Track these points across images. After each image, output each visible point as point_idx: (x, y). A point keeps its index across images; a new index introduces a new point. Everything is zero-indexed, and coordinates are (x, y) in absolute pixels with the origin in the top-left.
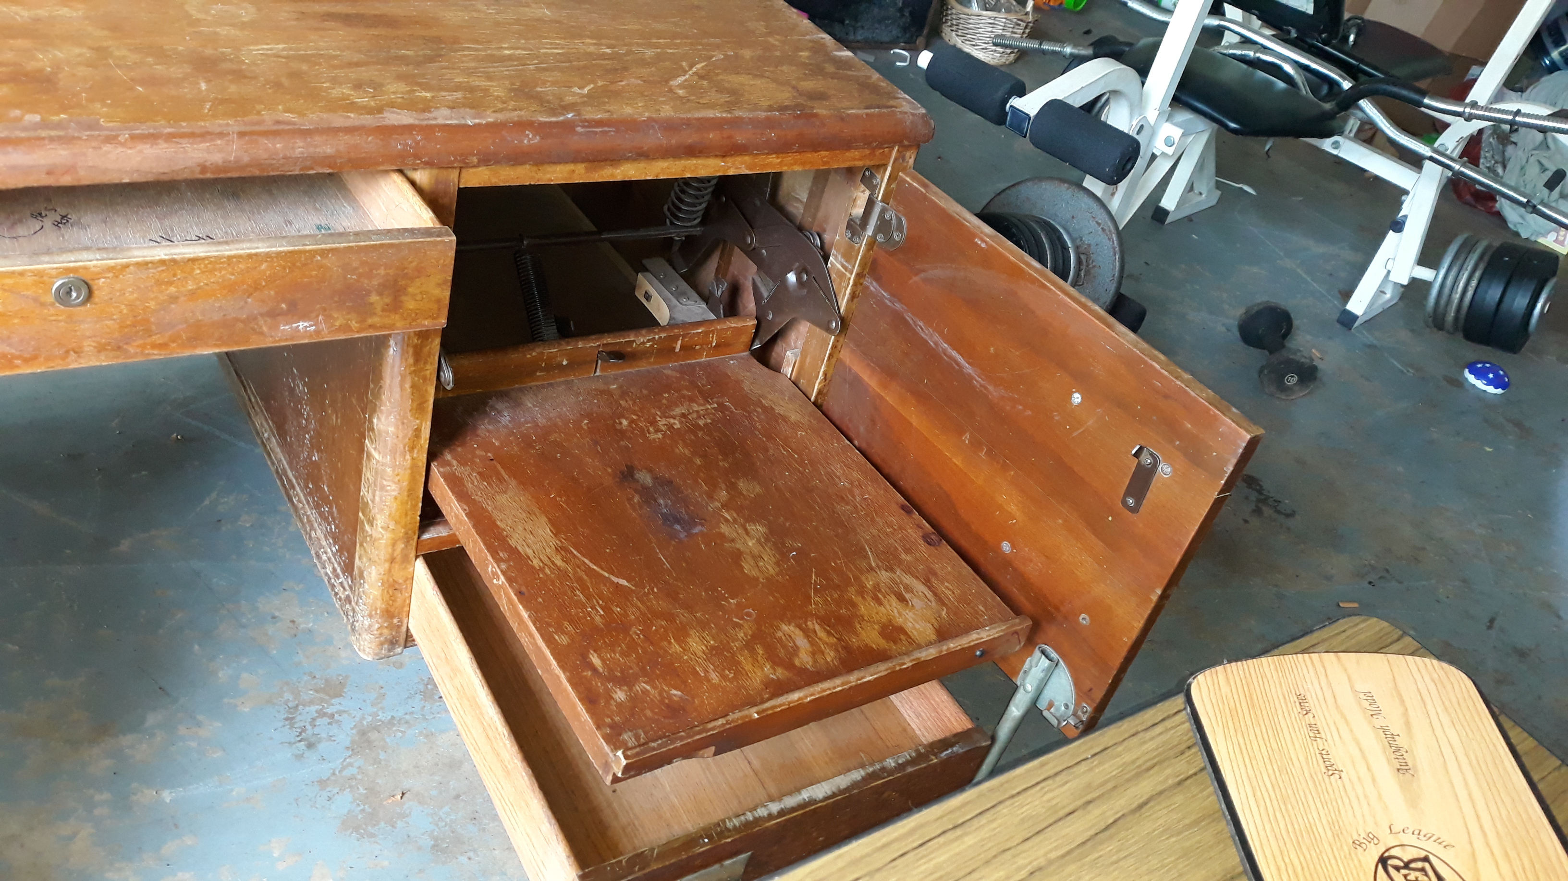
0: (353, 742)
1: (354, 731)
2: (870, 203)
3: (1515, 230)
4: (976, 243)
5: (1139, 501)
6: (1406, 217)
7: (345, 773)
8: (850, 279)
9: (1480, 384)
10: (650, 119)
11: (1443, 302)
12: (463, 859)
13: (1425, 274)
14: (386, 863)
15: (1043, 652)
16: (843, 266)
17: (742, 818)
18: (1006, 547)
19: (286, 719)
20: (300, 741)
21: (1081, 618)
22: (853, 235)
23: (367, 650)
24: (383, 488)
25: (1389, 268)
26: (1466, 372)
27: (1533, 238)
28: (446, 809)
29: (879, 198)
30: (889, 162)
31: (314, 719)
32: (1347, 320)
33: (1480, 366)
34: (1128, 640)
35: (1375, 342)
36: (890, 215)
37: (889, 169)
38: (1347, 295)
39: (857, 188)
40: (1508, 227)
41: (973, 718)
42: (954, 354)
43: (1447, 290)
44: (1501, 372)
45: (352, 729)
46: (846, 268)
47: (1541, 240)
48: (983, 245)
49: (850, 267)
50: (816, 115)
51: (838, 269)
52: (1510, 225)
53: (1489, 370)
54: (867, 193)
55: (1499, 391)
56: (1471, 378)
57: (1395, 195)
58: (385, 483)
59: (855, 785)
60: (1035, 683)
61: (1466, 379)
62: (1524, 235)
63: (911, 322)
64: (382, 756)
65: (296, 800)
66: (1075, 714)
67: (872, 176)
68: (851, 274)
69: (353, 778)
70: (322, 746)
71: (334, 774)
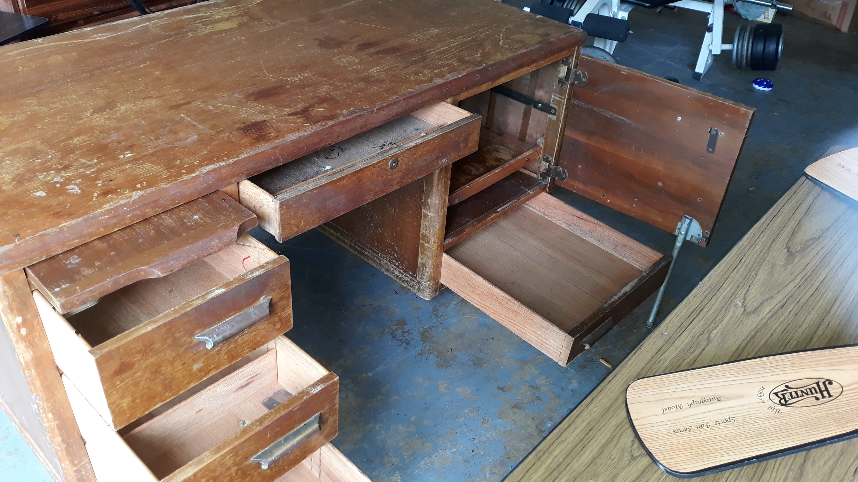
0: (421, 338)
1: (419, 335)
2: (569, 70)
3: (745, 18)
4: (622, 73)
5: (714, 149)
6: (712, 24)
7: (426, 349)
8: (564, 102)
9: (761, 88)
10: (507, 59)
11: (739, 57)
12: (486, 365)
13: (727, 47)
14: (461, 373)
15: (686, 217)
16: (560, 98)
17: (608, 303)
18: (660, 184)
19: (393, 337)
20: (403, 343)
21: (698, 199)
22: (562, 85)
23: (428, 296)
24: (434, 226)
25: (710, 48)
26: (754, 84)
27: (754, 20)
28: (469, 351)
29: (572, 67)
30: (574, 53)
31: (402, 335)
32: (697, 76)
33: (759, 80)
34: (720, 201)
35: (712, 83)
36: (579, 72)
37: (575, 55)
38: (694, 66)
39: (560, 67)
40: (743, 18)
41: (662, 253)
42: (620, 117)
43: (740, 51)
44: (769, 81)
45: (418, 334)
46: (561, 99)
47: (758, 19)
48: (625, 73)
49: (563, 97)
50: (552, 42)
51: (557, 100)
52: (743, 16)
53: (764, 81)
54: (567, 67)
55: (770, 89)
56: (757, 87)
57: (705, 16)
58: (435, 224)
59: (637, 284)
60: (685, 231)
61: (755, 88)
62: (750, 19)
63: (598, 111)
64: (435, 340)
65: (416, 362)
66: (703, 236)
67: (567, 60)
68: (565, 100)
69: (430, 350)
70: (412, 342)
71: (422, 350)
